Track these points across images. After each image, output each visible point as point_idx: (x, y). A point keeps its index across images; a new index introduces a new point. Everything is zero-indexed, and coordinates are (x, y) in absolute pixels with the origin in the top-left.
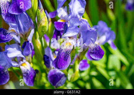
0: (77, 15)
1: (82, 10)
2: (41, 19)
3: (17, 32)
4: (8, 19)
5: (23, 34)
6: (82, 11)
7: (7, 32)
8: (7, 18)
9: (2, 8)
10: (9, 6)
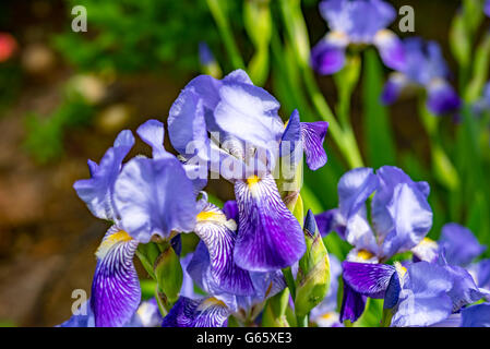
0: (408, 235)
1: (425, 217)
2: (311, 266)
3: (231, 305)
4: (230, 283)
5: (246, 310)
6: (425, 223)
7: (198, 309)
8: (227, 281)
9: (212, 252)
10: (233, 242)
